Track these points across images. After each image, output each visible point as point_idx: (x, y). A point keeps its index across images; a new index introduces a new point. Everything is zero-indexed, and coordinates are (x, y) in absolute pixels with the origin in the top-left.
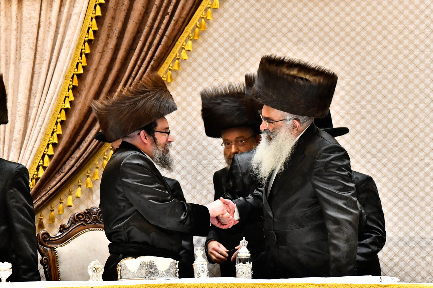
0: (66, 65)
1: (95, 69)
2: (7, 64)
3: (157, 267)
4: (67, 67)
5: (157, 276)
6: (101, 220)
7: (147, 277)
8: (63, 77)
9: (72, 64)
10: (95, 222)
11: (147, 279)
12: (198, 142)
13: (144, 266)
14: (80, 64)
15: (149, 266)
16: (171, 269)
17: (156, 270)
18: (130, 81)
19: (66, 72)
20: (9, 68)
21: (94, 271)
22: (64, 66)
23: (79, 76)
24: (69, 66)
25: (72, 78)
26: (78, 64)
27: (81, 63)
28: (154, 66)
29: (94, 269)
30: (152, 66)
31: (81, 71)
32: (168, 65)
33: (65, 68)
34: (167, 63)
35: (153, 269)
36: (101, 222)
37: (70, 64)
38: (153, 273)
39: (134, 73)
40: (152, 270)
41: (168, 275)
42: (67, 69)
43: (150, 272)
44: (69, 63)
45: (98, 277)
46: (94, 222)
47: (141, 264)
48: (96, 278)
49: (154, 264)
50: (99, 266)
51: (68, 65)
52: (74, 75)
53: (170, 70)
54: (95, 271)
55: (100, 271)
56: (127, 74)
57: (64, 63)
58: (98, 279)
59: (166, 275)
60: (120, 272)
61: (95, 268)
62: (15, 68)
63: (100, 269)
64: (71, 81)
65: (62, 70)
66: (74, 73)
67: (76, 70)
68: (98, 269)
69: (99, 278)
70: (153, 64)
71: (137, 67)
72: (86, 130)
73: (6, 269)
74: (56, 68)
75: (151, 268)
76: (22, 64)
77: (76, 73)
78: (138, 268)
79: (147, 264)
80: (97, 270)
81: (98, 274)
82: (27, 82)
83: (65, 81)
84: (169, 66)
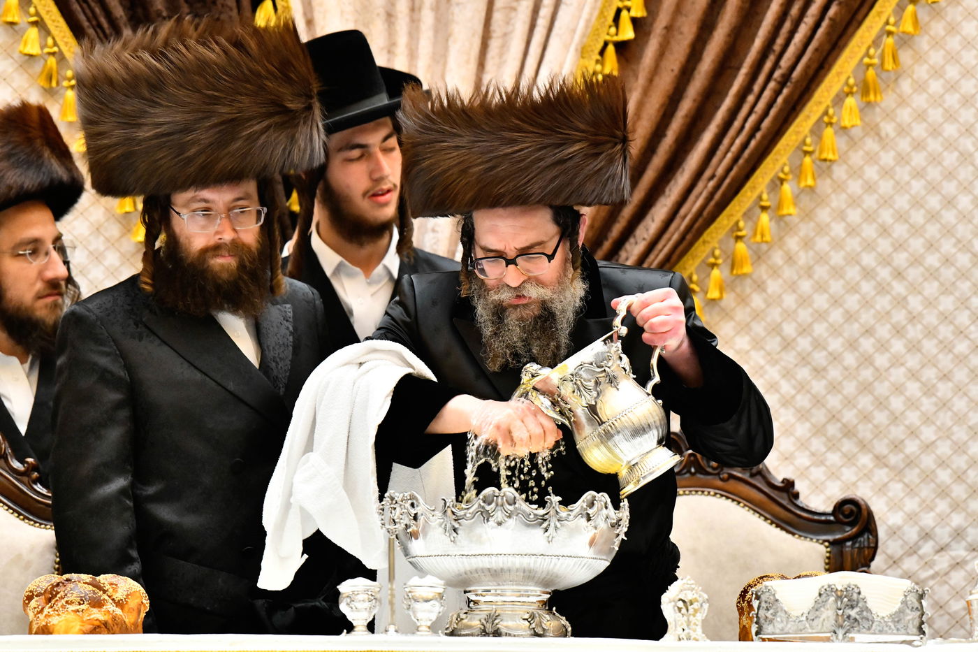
0: (585, 15)
1: (666, 28)
2: (412, 9)
3: (869, 605)
4: (588, 21)
5: (869, 629)
6: (709, 466)
7: (840, 632)
8: (576, 50)
9: (602, 12)
10: (693, 470)
11: (840, 636)
12: (959, 241)
13: (832, 599)
14: (624, 14)
15: (846, 600)
16: (908, 611)
17: (865, 613)
18: (768, 65)
19: (584, 35)
20: (419, 20)
21: (680, 609)
22: (580, 17)
23: (621, 47)
24: (594, 19)
25: (602, 52)
26: (619, 11)
27: (629, 10)
28: (838, 20)
29: (681, 604)
30: (831, 19)
31: (628, 33)
32: (884, 19)
33: (582, 24)
34: (879, 14)
35: (857, 610)
36: (709, 470)
37: (596, 13)
38: (856, 620)
39: (780, 41)
40: (853, 613)
41: (898, 630)
42: (587, 27)
43: (849, 617)
44: (593, 8)
45: (692, 626)
46: (689, 471)
47: (820, 595)
48: (686, 631)
49: (859, 593)
50: (695, 596)
51: (591, 14)
52: (606, 44)
53: (890, 33)
54: (684, 611)
55: (696, 611)
56: (758, 43)
57: (581, 9)
58: (693, 635)
59: (893, 627)
60: (757, 614)
61: (684, 601)
62: (438, 20)
63: (696, 605)
64: (597, 61)
65: (574, 31)
66: (608, 38)
67: (613, 30)
68: (691, 604)
69: (695, 631)
70: (836, 14)
71: (787, 25)
72: (637, 206)
73: (430, 597)
74: (557, 24)
75: (852, 607)
76: (456, 10)
77: (616, 39)
78: (811, 604)
79: (839, 593)
80: (690, 607)
81: (691, 617)
82: (468, 62)
83: (582, 60)
84: (887, 23)
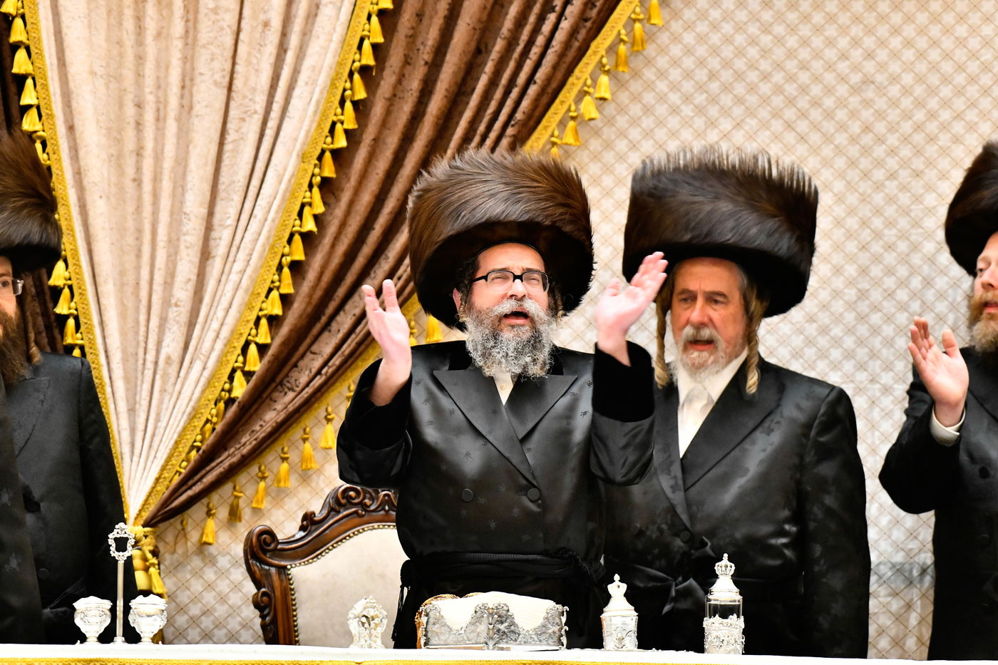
0: (305, 128)
1: (374, 140)
2: (158, 119)
3: (516, 621)
4: (308, 132)
5: (516, 640)
7: (491, 643)
8: (298, 155)
9: (319, 125)
11: (491, 647)
13: (485, 615)
14: (339, 126)
15: (496, 616)
16: (549, 626)
17: (512, 627)
19: (304, 144)
20: (164, 128)
21: (363, 624)
22: (301, 128)
23: (336, 153)
24: (312, 130)
25: (320, 158)
26: (334, 124)
27: (342, 123)
29: (364, 620)
31: (341, 142)
32: (549, 132)
33: (302, 134)
34: (546, 128)
35: (506, 624)
37: (315, 125)
38: (504, 632)
40: (502, 627)
41: (540, 641)
42: (307, 136)
43: (499, 630)
44: (312, 121)
45: (373, 638)
47: (476, 612)
48: (369, 642)
49: (508, 611)
50: (378, 613)
51: (310, 126)
52: (323, 152)
53: (554, 144)
54: (367, 625)
55: (376, 626)
57: (301, 122)
58: (373, 646)
59: (536, 639)
60: (425, 629)
61: (367, 617)
62: (180, 129)
63: (377, 621)
64: (316, 165)
65: (296, 140)
66: (325, 146)
67: (329, 140)
68: (373, 620)
69: (375, 642)
74: (282, 134)
75: (502, 623)
76: (196, 121)
77: (331, 146)
78: (469, 619)
79: (491, 611)
80: (372, 622)
81: (372, 632)
82: (206, 164)
83: (302, 164)
84: (552, 135)
